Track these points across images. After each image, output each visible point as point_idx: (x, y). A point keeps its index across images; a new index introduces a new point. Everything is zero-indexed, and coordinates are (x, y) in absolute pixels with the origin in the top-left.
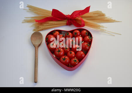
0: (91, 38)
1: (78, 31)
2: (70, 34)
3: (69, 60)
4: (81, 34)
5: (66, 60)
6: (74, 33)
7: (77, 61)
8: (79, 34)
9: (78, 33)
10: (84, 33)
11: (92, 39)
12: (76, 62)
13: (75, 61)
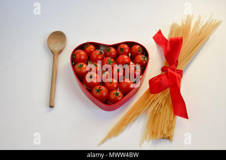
0: (146, 59)
1: (126, 46)
2: (113, 50)
3: (107, 92)
4: (130, 51)
5: (101, 92)
6: (119, 49)
7: (120, 94)
8: (127, 51)
9: (125, 48)
10: (136, 50)
11: (148, 60)
12: (119, 97)
13: (117, 94)
